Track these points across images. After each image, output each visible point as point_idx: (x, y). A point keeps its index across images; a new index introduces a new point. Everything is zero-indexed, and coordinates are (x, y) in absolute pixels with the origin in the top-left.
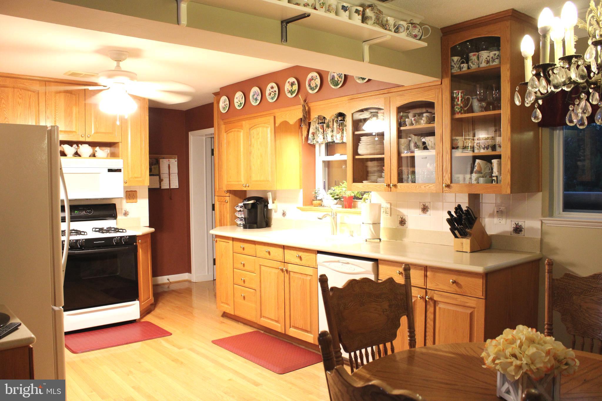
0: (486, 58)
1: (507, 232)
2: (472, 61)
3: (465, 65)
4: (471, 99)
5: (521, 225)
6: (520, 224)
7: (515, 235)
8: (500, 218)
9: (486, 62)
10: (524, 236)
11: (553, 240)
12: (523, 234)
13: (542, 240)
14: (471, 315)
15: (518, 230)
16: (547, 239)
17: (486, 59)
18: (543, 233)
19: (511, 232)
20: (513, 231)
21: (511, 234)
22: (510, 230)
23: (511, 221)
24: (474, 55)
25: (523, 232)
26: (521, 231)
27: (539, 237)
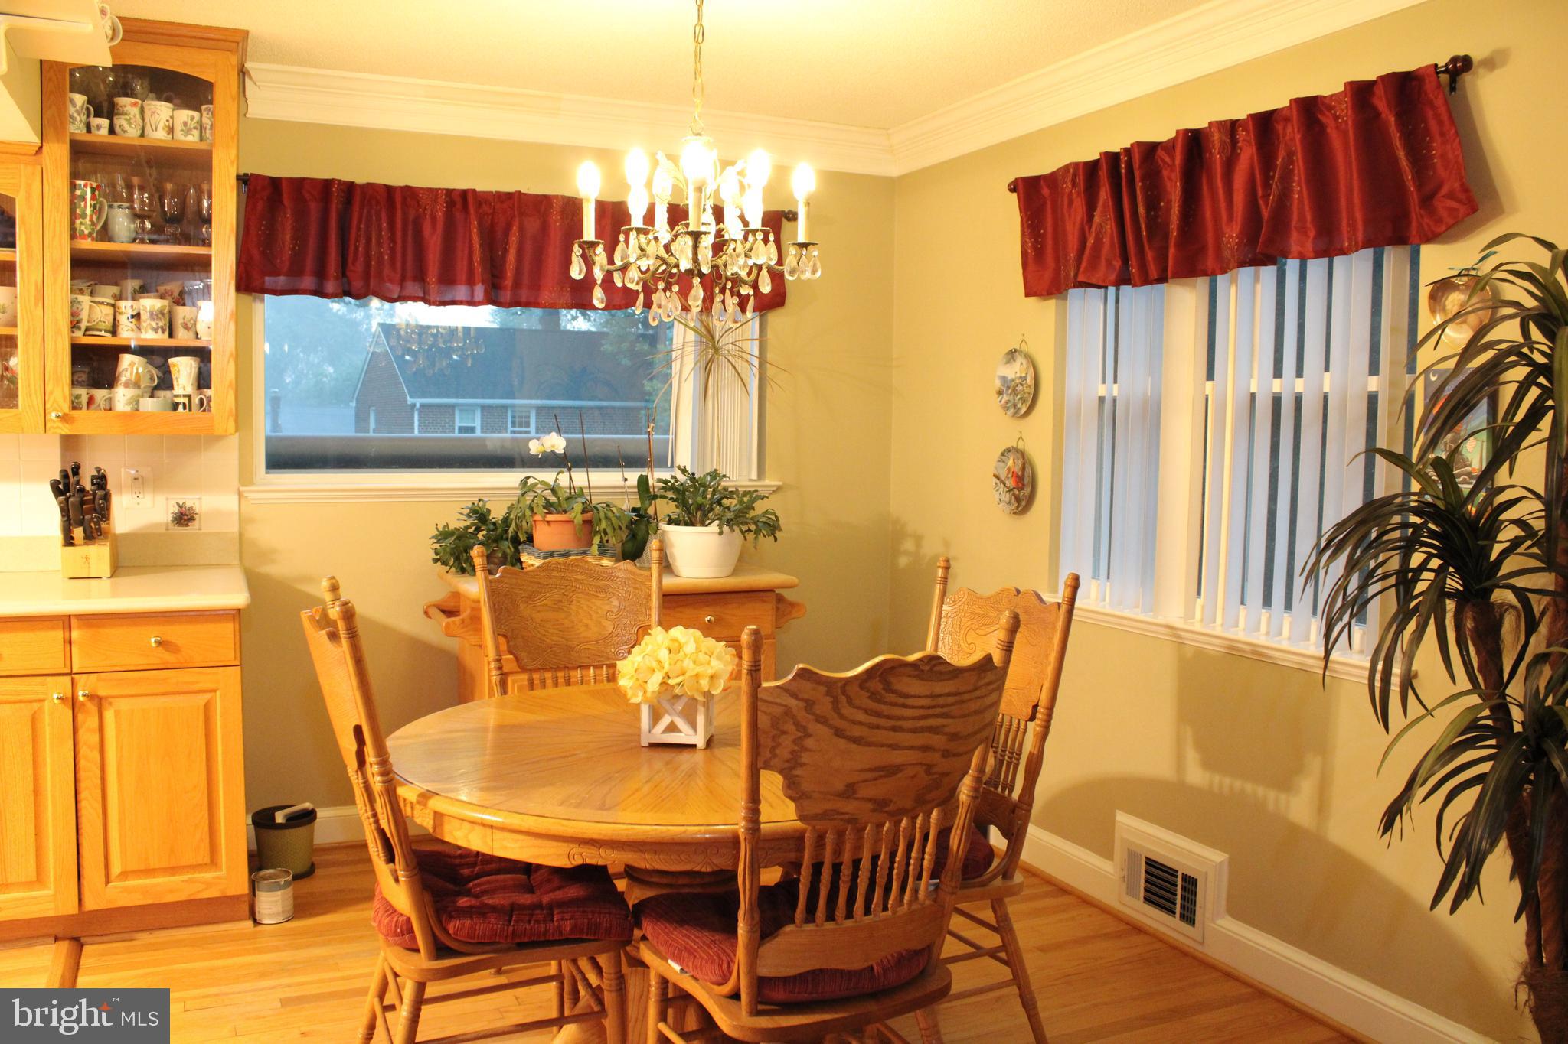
0: (168, 121)
1: (158, 525)
2: (128, 117)
3: (104, 122)
4: (106, 208)
5: (192, 507)
6: (188, 505)
7: (182, 530)
8: (138, 494)
9: (167, 129)
10: (200, 529)
11: (264, 535)
12: (197, 527)
13: (241, 535)
14: (207, 708)
15: (186, 517)
16: (254, 533)
17: (167, 124)
18: (243, 520)
19: (167, 524)
20: (173, 521)
21: (167, 529)
22: (165, 521)
23: (167, 499)
24: (135, 104)
25: (196, 522)
26: (192, 519)
27: (235, 529)
